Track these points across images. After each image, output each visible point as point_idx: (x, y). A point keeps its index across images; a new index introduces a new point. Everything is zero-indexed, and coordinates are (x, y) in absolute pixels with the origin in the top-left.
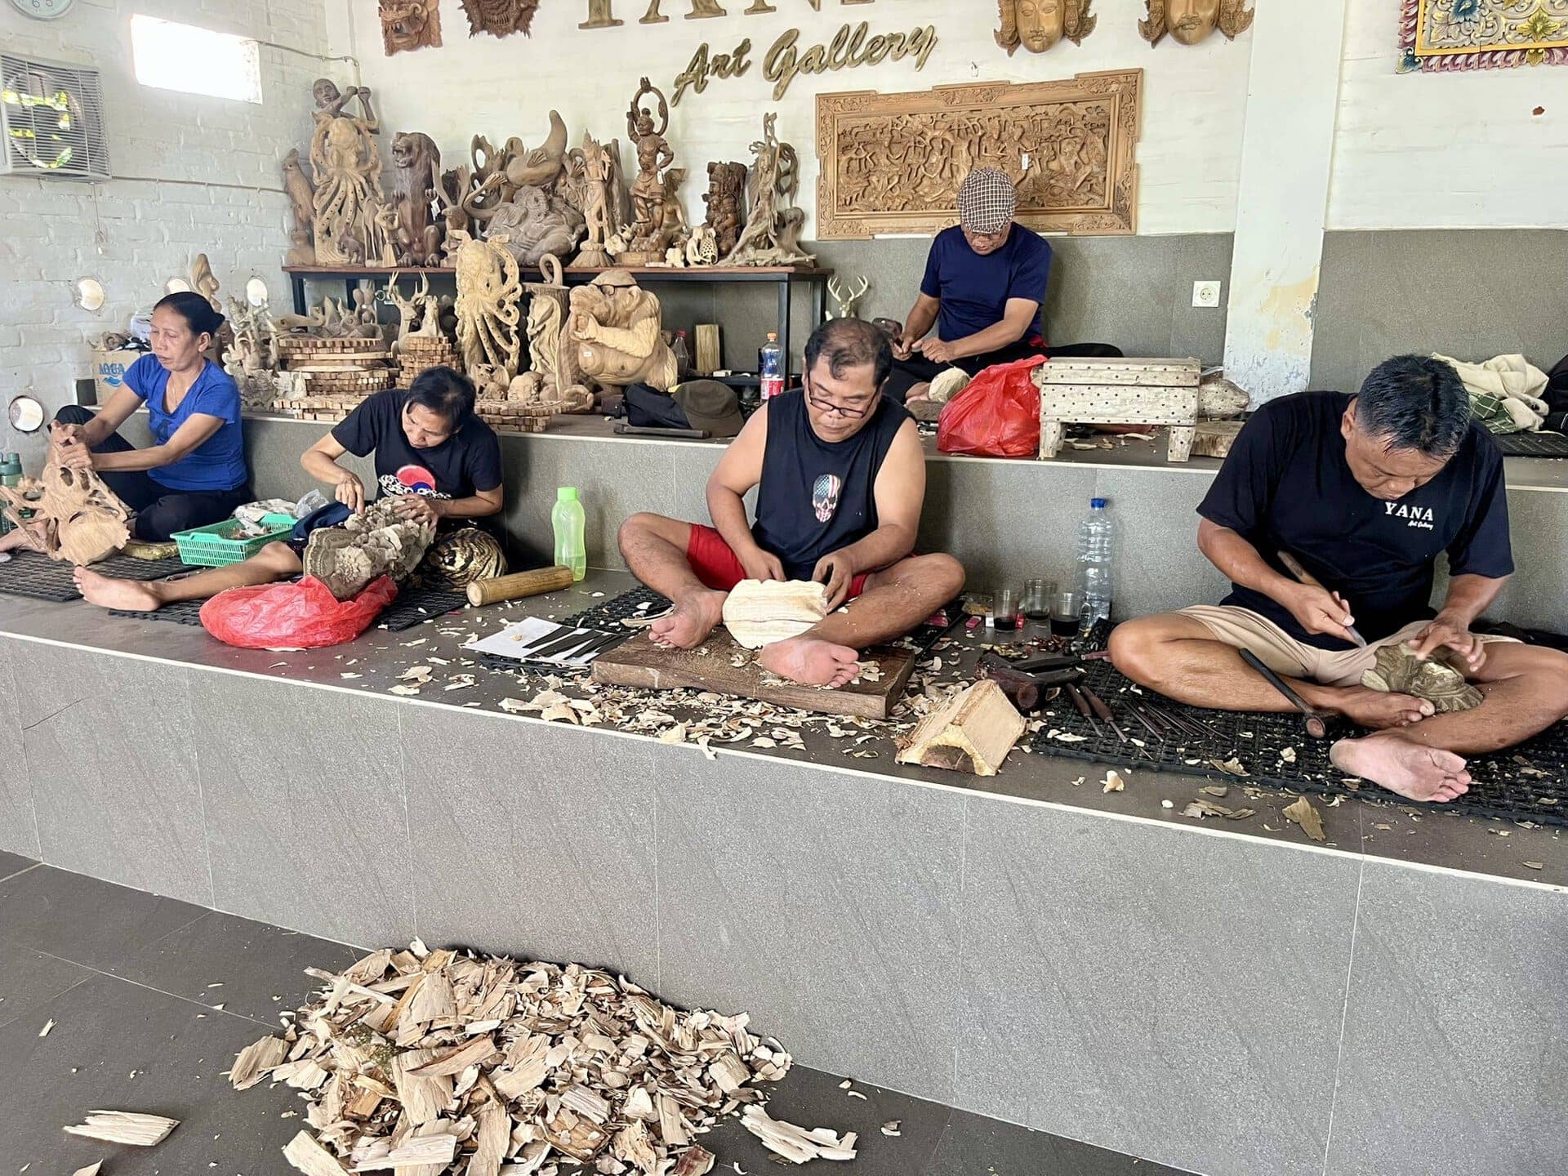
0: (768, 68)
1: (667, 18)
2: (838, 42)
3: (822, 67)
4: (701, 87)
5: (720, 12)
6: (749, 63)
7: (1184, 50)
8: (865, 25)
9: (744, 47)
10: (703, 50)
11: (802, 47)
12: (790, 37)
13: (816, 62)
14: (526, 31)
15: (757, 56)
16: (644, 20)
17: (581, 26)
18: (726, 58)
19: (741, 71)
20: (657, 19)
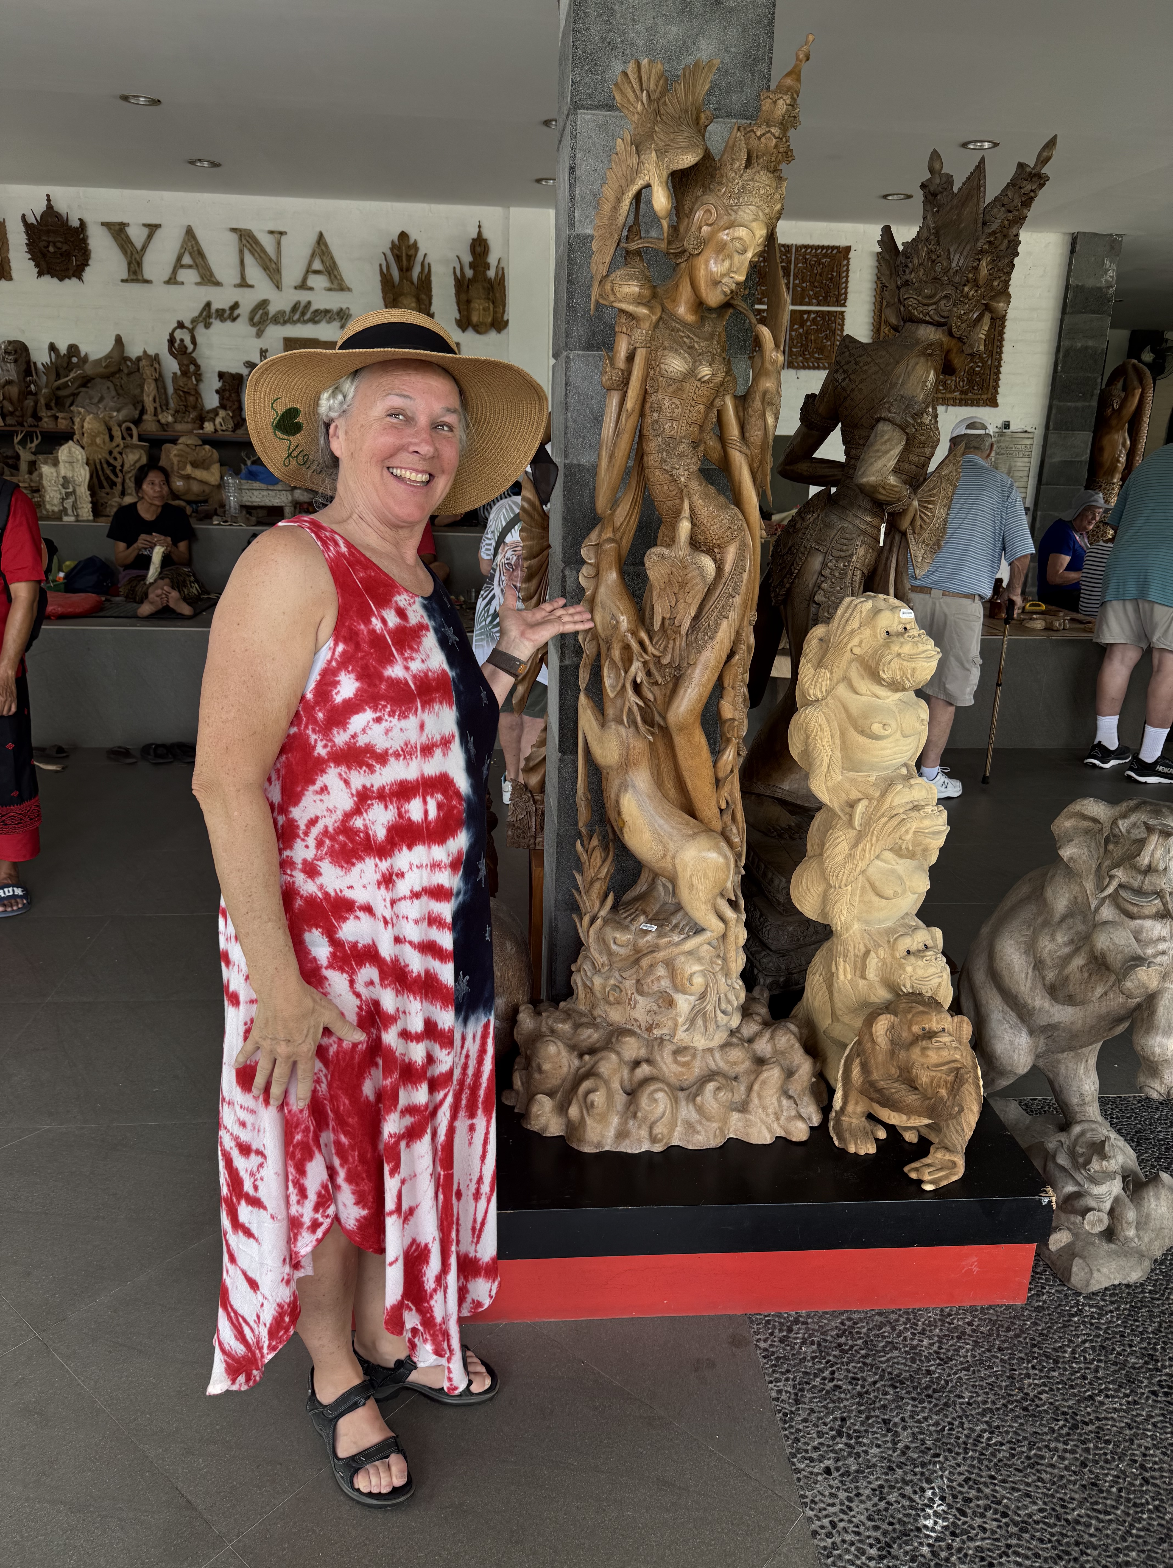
0: (251, 319)
1: (182, 283)
2: (294, 309)
3: (285, 323)
4: (207, 326)
5: (218, 284)
6: (238, 316)
7: (478, 336)
8: (309, 303)
9: (236, 306)
10: (208, 305)
11: (272, 309)
12: (264, 304)
13: (280, 319)
14: (80, 278)
15: (244, 310)
16: (168, 282)
17: (123, 281)
18: (224, 310)
19: (234, 320)
20: (176, 283)
